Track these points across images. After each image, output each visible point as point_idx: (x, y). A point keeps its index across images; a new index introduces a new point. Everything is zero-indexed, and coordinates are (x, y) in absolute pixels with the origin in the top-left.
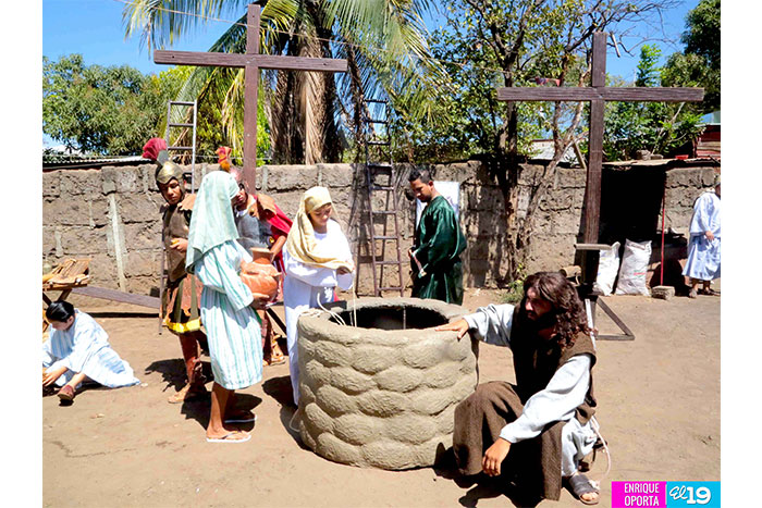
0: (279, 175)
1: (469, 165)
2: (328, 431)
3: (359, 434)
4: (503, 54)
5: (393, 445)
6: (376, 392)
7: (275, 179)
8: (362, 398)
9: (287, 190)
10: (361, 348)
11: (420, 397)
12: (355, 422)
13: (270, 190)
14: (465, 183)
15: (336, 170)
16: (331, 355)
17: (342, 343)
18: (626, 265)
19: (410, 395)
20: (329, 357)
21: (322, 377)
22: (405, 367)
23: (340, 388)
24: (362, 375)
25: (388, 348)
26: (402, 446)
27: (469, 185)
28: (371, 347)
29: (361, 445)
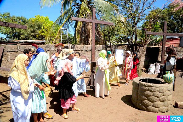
0: (87, 47)
1: (125, 46)
2: (151, 106)
3: (159, 106)
4: (135, 23)
5: (164, 107)
6: (163, 97)
7: (86, 48)
8: (160, 98)
9: (89, 51)
10: (161, 88)
11: (169, 97)
12: (158, 103)
13: (85, 51)
14: (124, 50)
15: (100, 46)
16: (154, 90)
17: (157, 87)
18: (157, 68)
19: (168, 97)
20: (153, 90)
21: (151, 94)
22: (168, 91)
23: (155, 96)
24: (161, 93)
25: (166, 88)
26: (166, 107)
27: (125, 50)
28: (163, 88)
29: (158, 108)
